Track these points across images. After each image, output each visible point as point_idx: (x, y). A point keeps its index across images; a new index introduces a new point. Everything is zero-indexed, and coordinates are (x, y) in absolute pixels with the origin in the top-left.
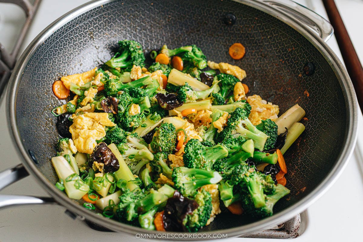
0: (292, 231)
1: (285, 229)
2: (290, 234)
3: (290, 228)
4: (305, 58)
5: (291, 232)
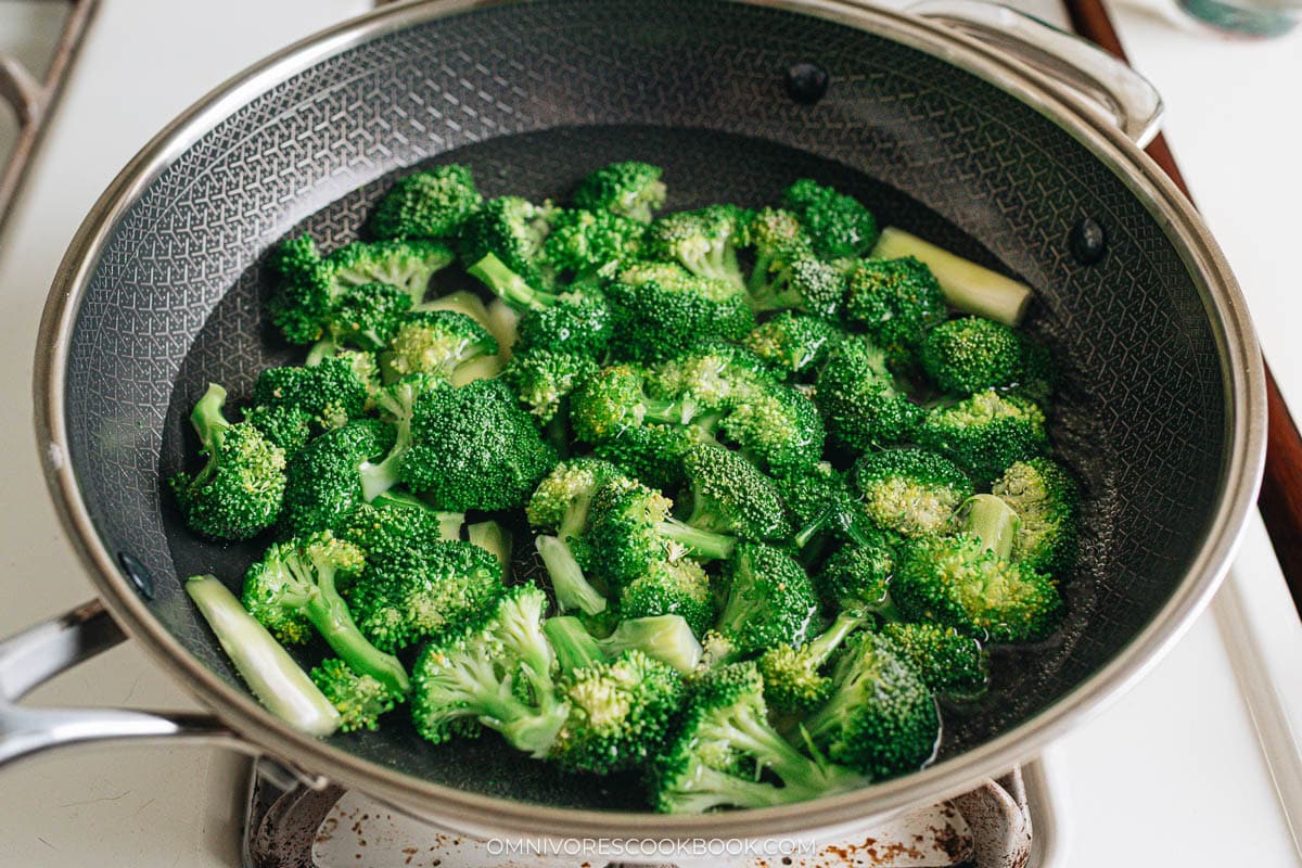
1: (976, 865)
4: (1072, 204)
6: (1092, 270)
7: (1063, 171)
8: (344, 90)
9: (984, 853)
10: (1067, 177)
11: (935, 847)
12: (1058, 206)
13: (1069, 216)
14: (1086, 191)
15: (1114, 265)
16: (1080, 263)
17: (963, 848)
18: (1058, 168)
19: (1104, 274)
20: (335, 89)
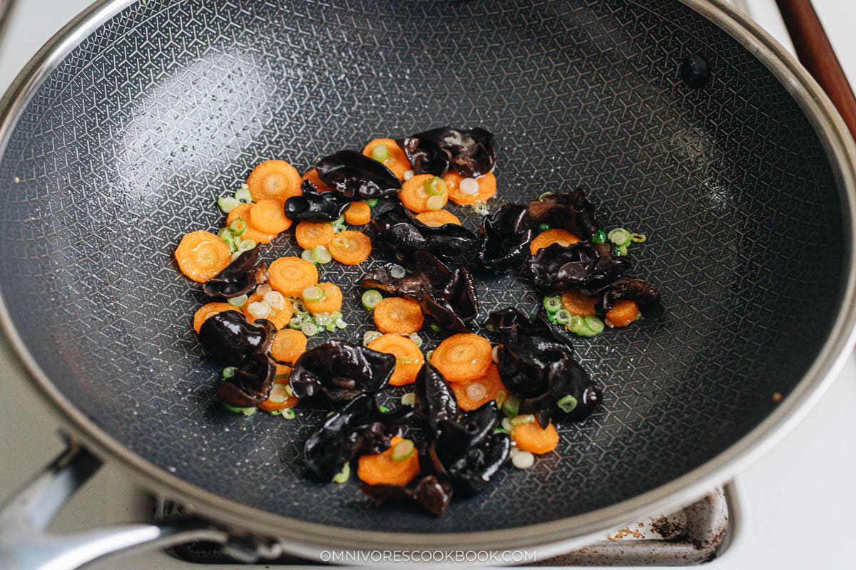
0: (707, 542)
1: (689, 537)
2: (704, 550)
3: (701, 534)
4: (679, 46)
5: (704, 544)
6: (701, 91)
7: (668, 24)
8: (135, 33)
9: (694, 529)
10: (673, 28)
11: (652, 531)
12: (668, 50)
13: (678, 54)
14: (689, 36)
15: (718, 85)
16: (692, 87)
17: (673, 531)
18: (665, 23)
19: (711, 92)
20: (129, 33)
